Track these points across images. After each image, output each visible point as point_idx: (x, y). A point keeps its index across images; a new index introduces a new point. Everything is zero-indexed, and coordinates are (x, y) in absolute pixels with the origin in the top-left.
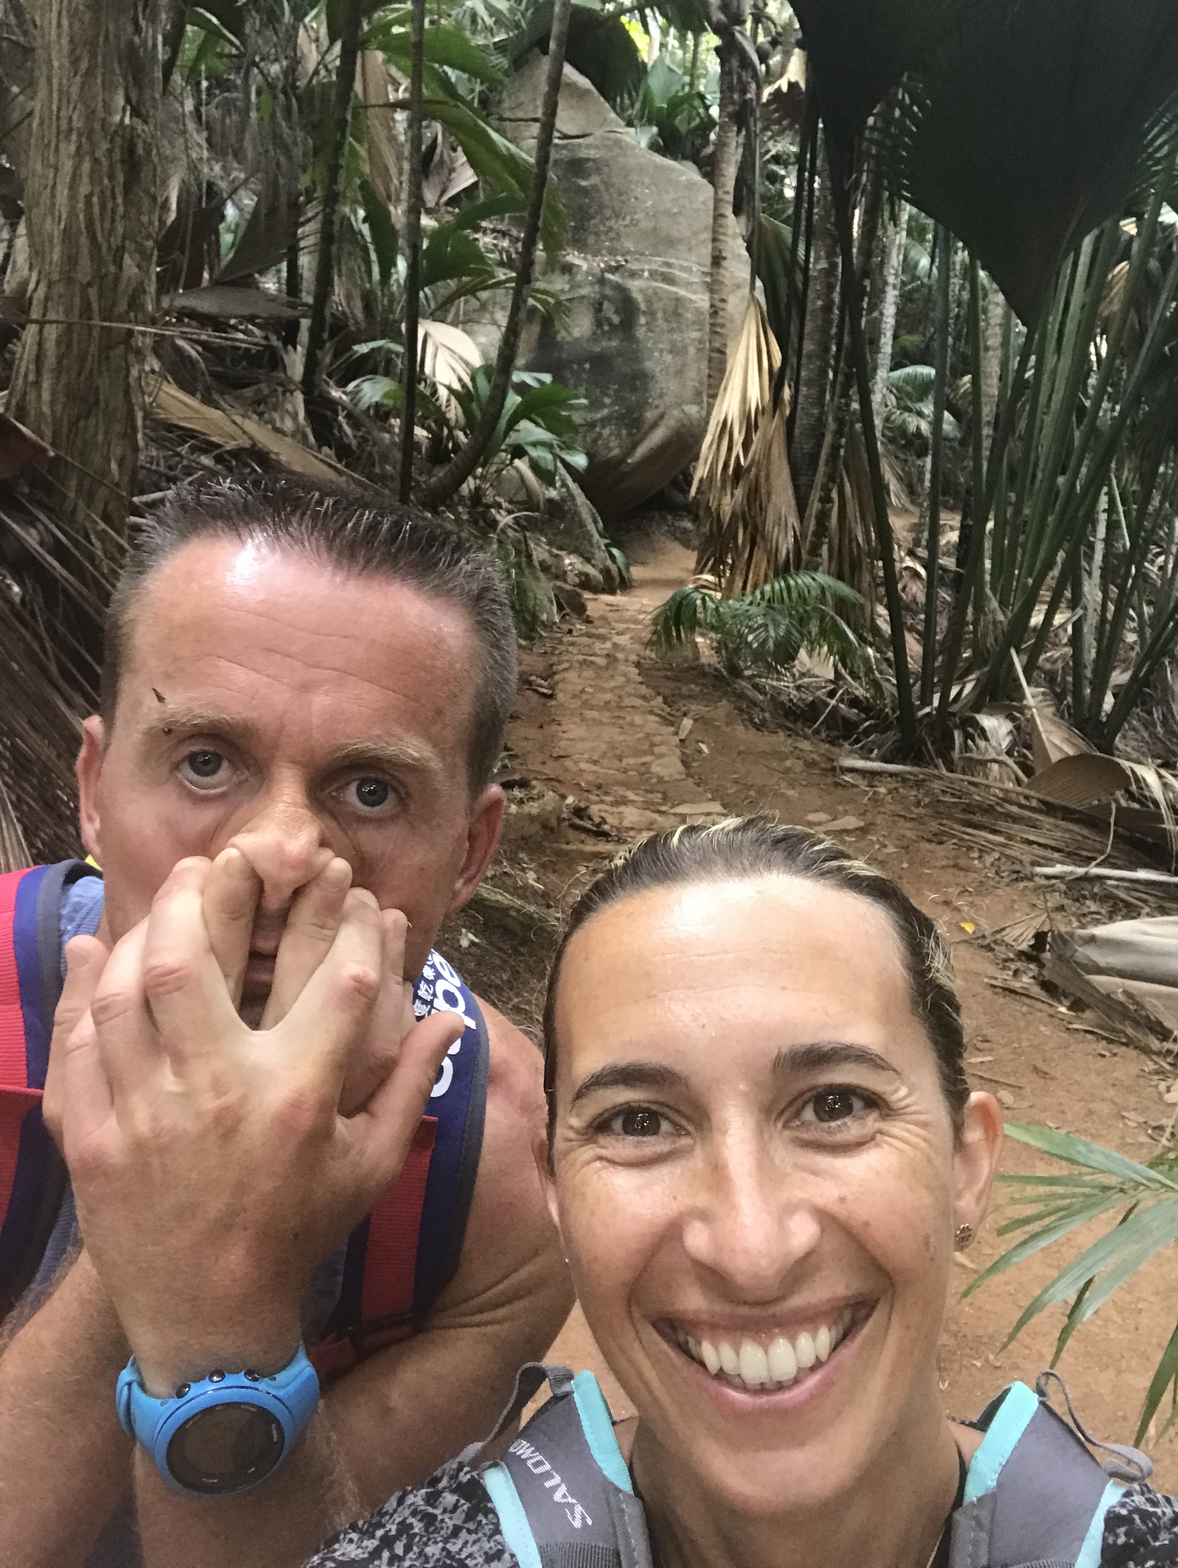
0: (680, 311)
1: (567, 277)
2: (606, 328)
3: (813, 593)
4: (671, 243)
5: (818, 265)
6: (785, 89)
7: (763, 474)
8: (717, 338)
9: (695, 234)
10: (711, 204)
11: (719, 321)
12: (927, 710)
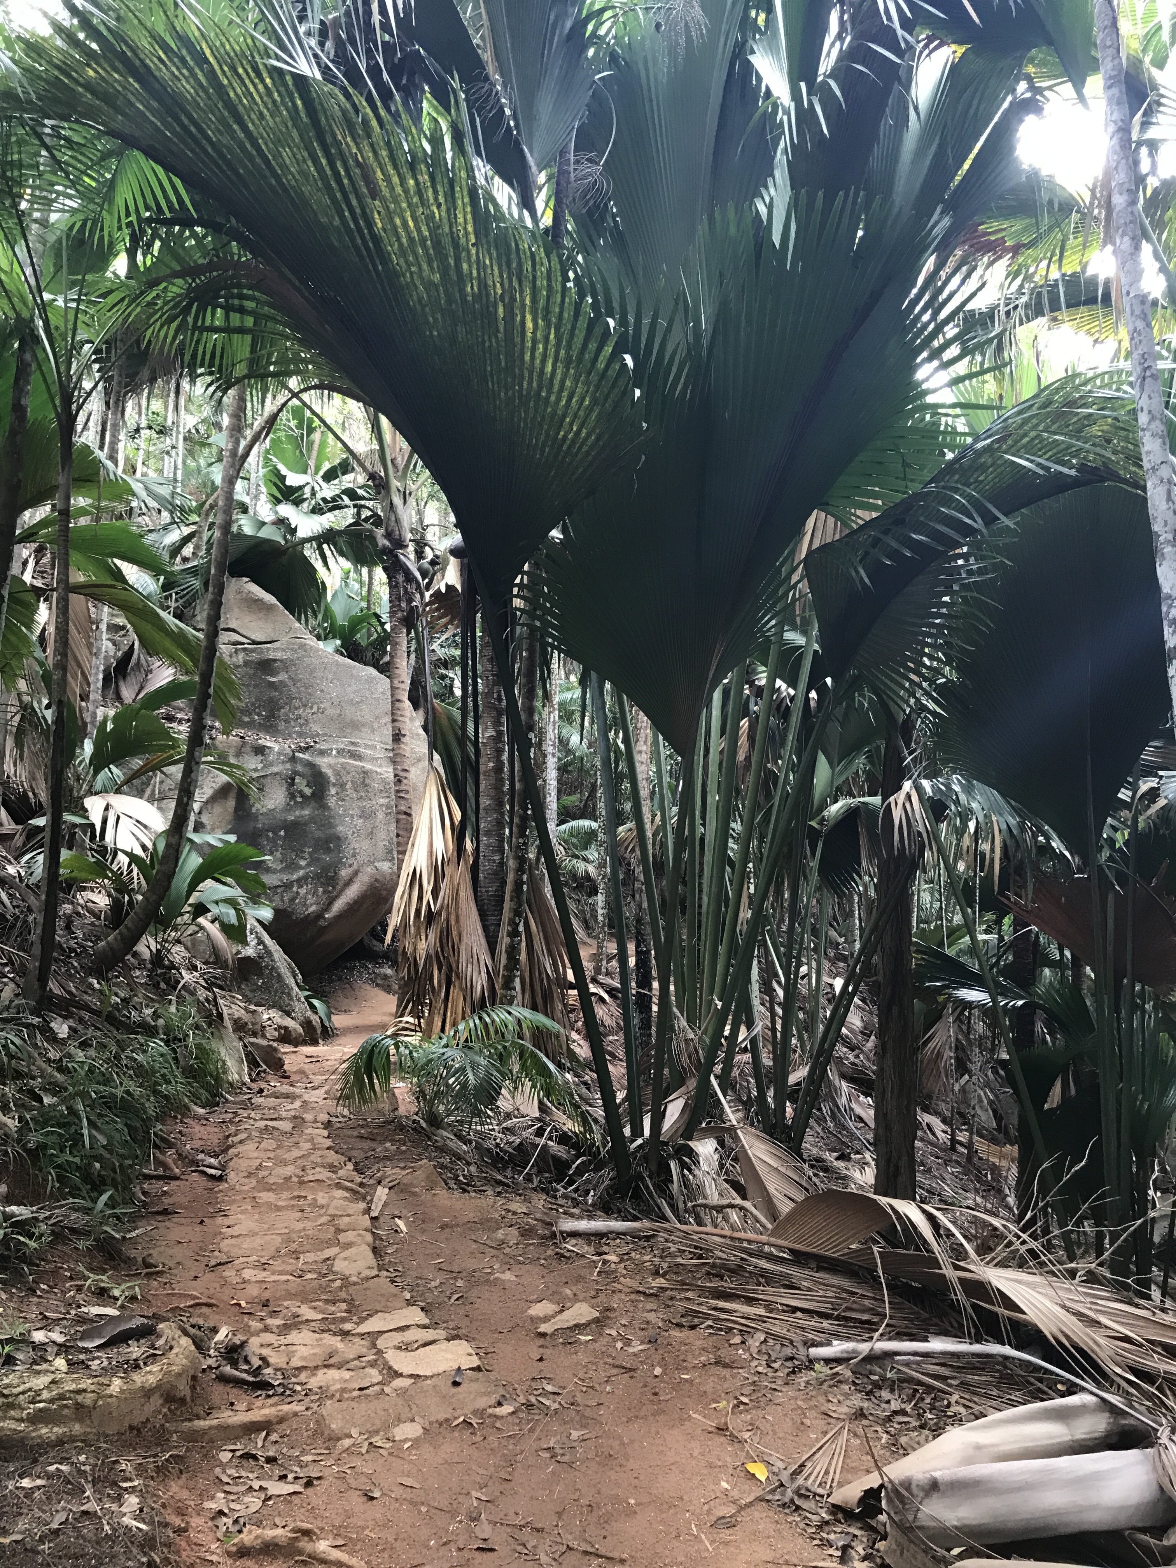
0: (367, 781)
1: (260, 758)
2: (299, 799)
3: (510, 1027)
4: (356, 726)
5: (487, 733)
6: (443, 590)
7: (453, 917)
8: (402, 802)
9: (377, 718)
10: (389, 693)
11: (403, 787)
12: (640, 1141)
